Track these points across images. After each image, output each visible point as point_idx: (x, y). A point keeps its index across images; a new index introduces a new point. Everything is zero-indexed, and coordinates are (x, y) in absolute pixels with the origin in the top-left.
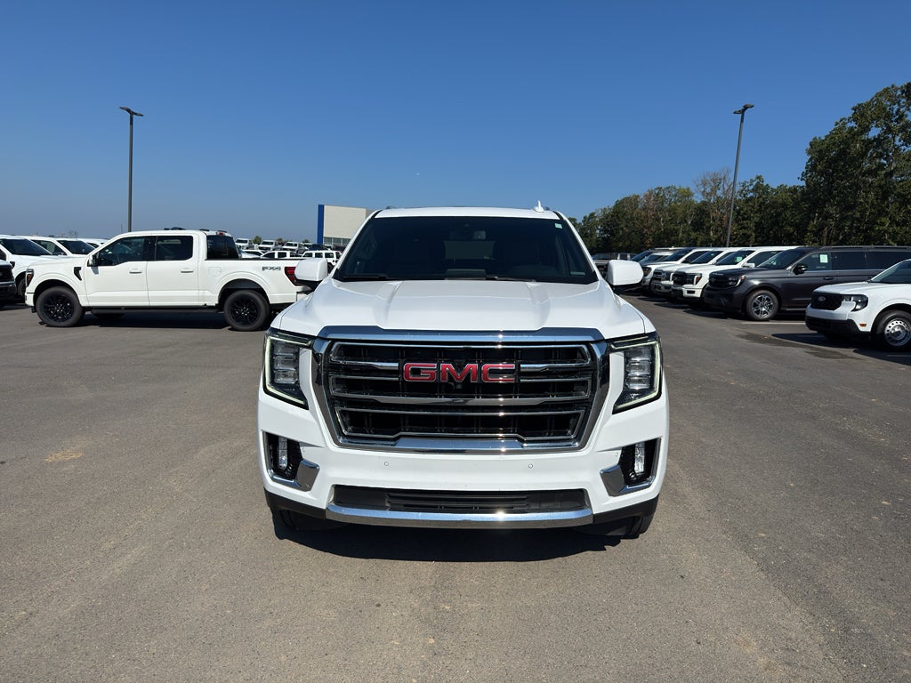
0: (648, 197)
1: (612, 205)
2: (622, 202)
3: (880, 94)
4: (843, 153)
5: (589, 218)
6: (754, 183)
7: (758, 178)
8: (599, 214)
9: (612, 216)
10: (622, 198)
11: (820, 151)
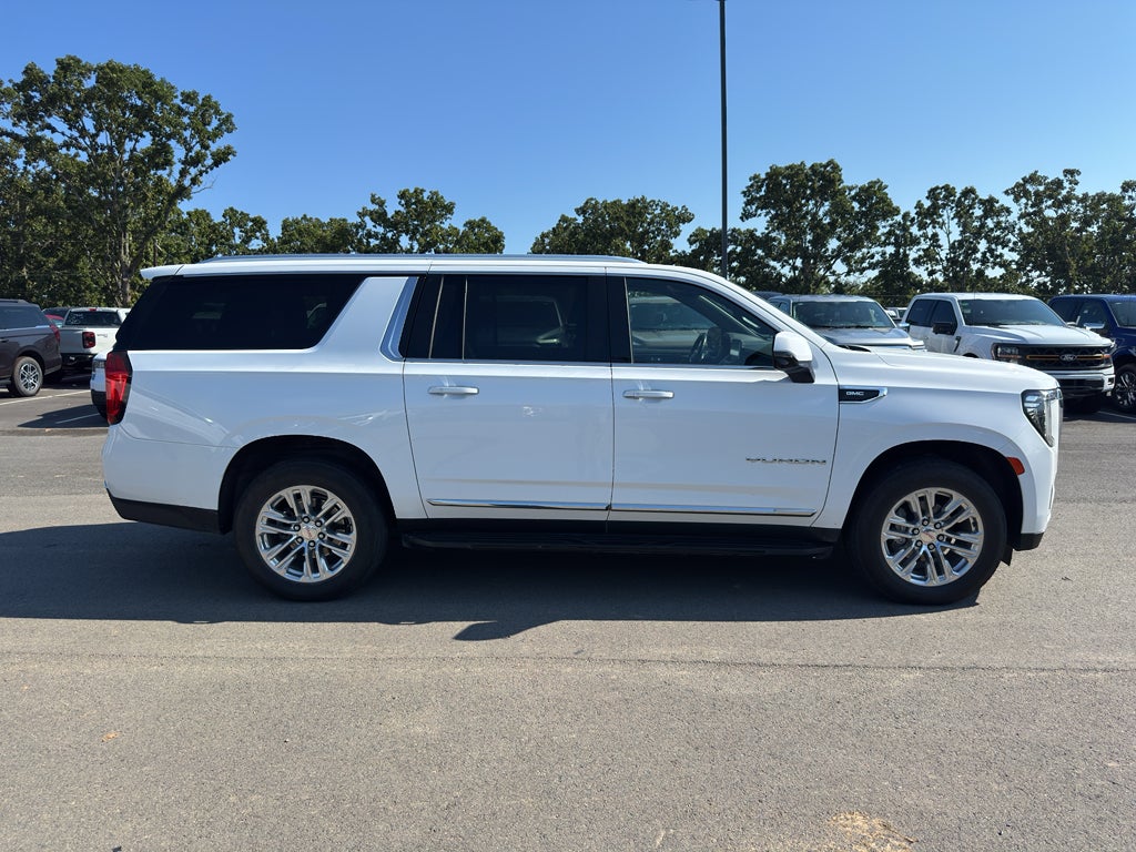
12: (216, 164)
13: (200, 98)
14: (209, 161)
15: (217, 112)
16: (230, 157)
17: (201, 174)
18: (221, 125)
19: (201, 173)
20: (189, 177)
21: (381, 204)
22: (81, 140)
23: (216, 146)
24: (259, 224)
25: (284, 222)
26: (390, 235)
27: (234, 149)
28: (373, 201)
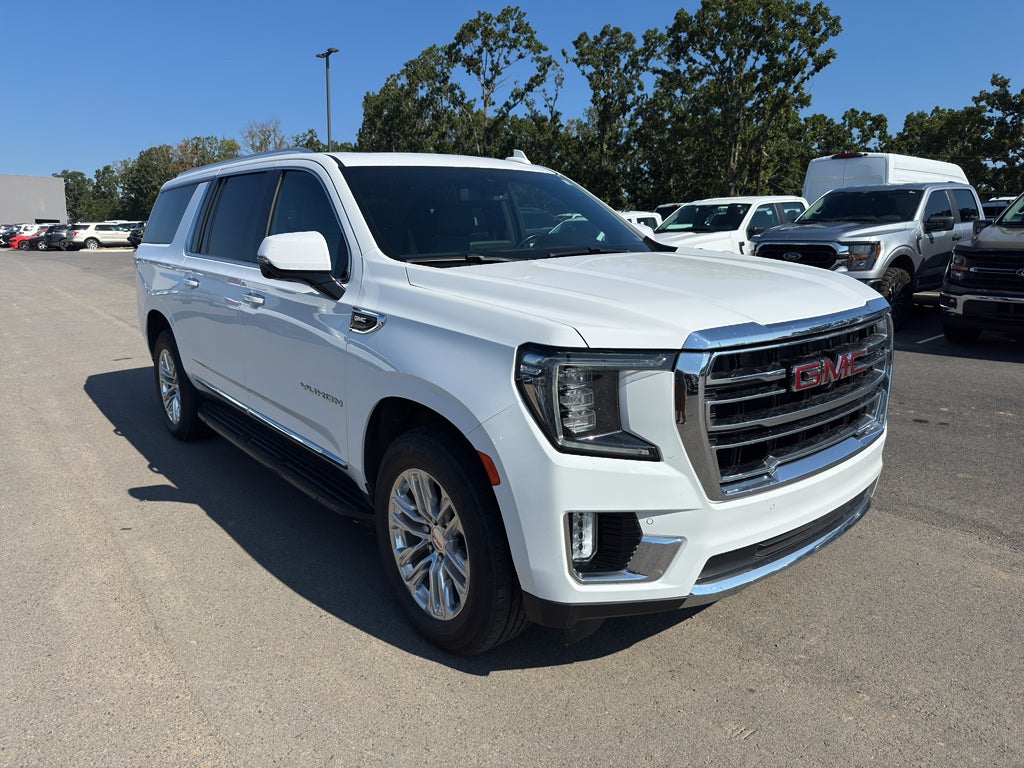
0: (183, 149)
1: (135, 157)
2: (149, 153)
3: (427, 53)
4: (397, 111)
5: (104, 173)
6: (308, 138)
7: (311, 132)
8: (118, 170)
9: (138, 171)
10: (148, 148)
11: (376, 107)
12: (817, 69)
13: (812, 7)
14: (810, 68)
15: (826, 16)
16: (831, 60)
17: (802, 82)
18: (828, 29)
19: (803, 80)
20: (793, 86)
21: (1004, 84)
22: (712, 67)
23: (821, 50)
24: (879, 122)
25: (908, 117)
26: (1009, 119)
27: (835, 52)
28: (994, 82)
